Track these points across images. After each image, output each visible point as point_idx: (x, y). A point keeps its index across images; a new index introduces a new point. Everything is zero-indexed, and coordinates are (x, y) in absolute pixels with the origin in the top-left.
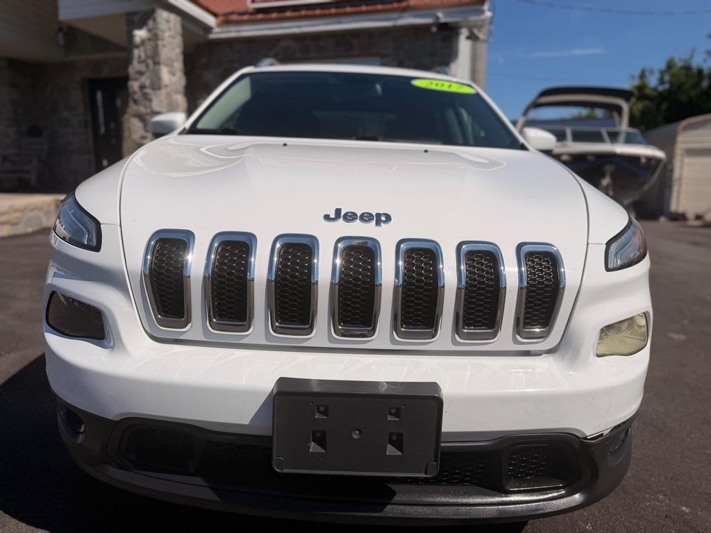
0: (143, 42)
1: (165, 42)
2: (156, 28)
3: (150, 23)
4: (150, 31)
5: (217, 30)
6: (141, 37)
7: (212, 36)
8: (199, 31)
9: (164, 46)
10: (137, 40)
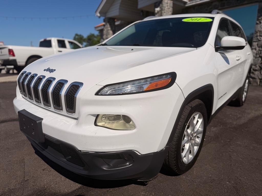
0: (158, 12)
1: (165, 11)
2: (162, 7)
3: (161, 5)
4: (160, 8)
5: (189, 3)
6: (157, 10)
7: (187, 5)
8: (182, 5)
9: (164, 12)
10: (156, 11)
